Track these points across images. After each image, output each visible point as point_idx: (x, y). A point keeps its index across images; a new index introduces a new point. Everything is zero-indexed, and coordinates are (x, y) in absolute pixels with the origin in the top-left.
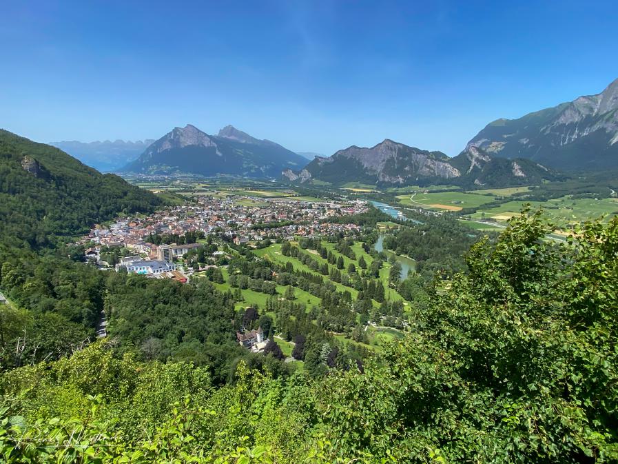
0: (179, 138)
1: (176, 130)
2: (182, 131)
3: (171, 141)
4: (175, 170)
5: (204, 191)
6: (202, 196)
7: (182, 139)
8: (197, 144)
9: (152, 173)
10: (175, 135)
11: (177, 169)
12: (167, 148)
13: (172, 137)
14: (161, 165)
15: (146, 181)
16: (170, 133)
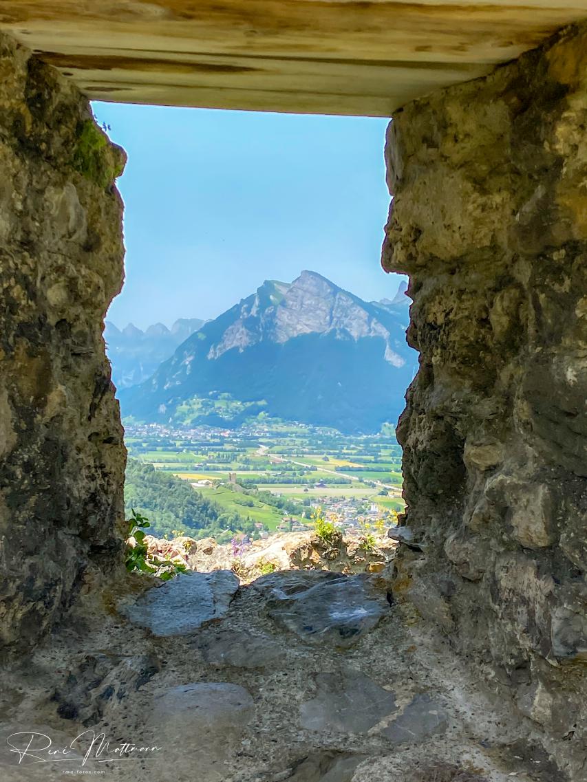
0: (273, 315)
1: (267, 289)
2: (284, 291)
3: (251, 323)
4: (254, 412)
5: (343, 482)
6: (334, 501)
7: (284, 317)
8: (329, 330)
9: (188, 422)
10: (265, 302)
11: (261, 409)
12: (235, 343)
13: (254, 312)
14: (215, 397)
15: (167, 445)
16: (250, 300)
